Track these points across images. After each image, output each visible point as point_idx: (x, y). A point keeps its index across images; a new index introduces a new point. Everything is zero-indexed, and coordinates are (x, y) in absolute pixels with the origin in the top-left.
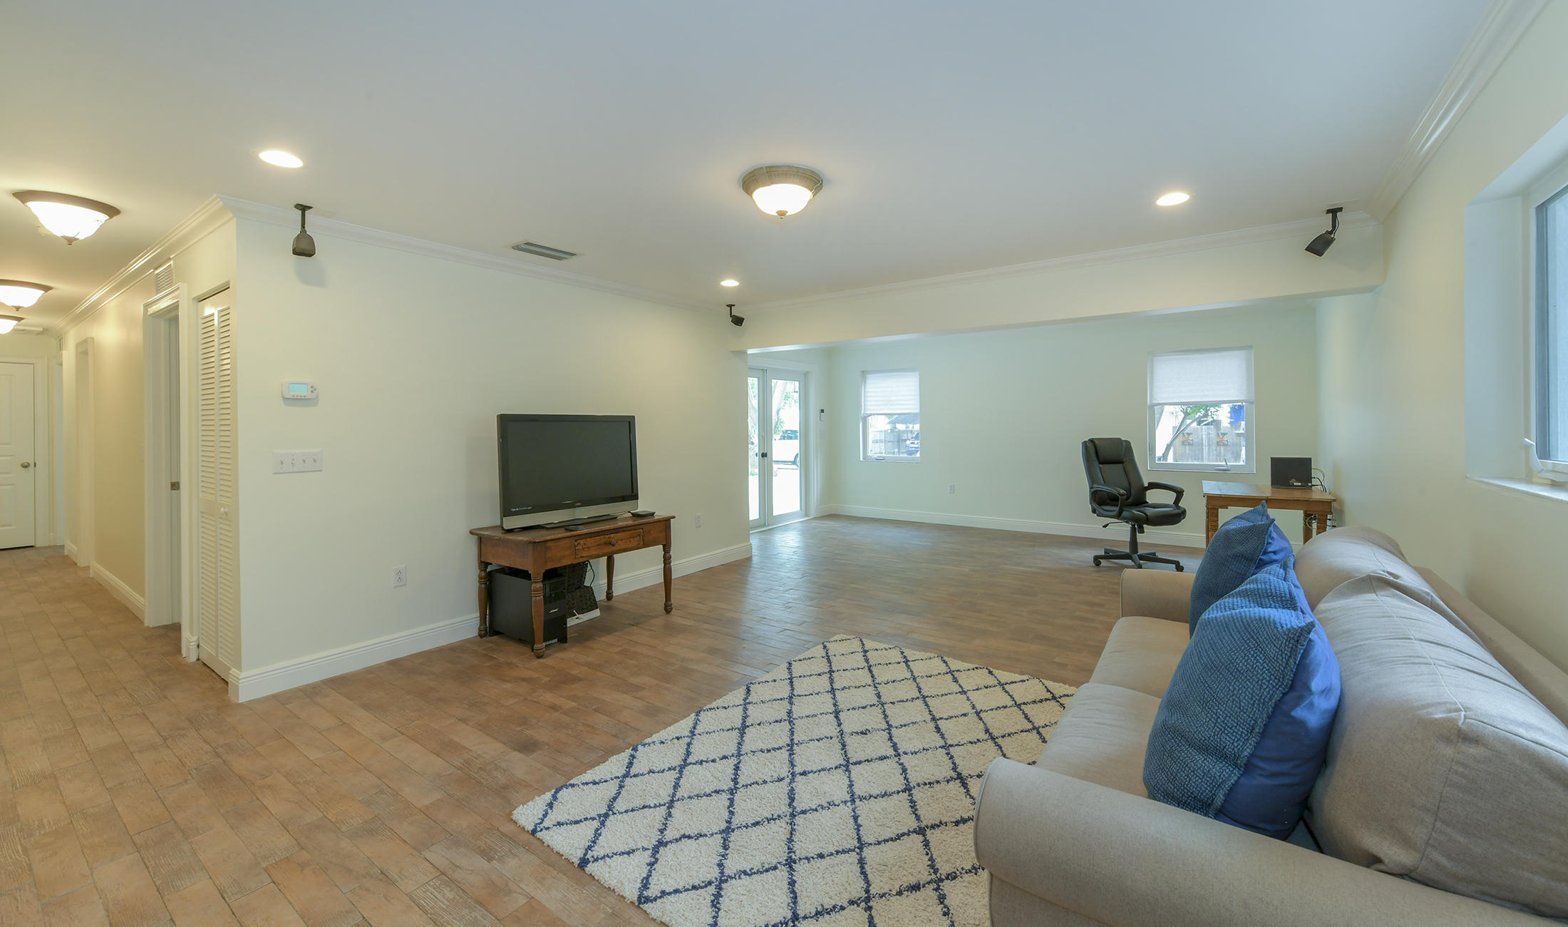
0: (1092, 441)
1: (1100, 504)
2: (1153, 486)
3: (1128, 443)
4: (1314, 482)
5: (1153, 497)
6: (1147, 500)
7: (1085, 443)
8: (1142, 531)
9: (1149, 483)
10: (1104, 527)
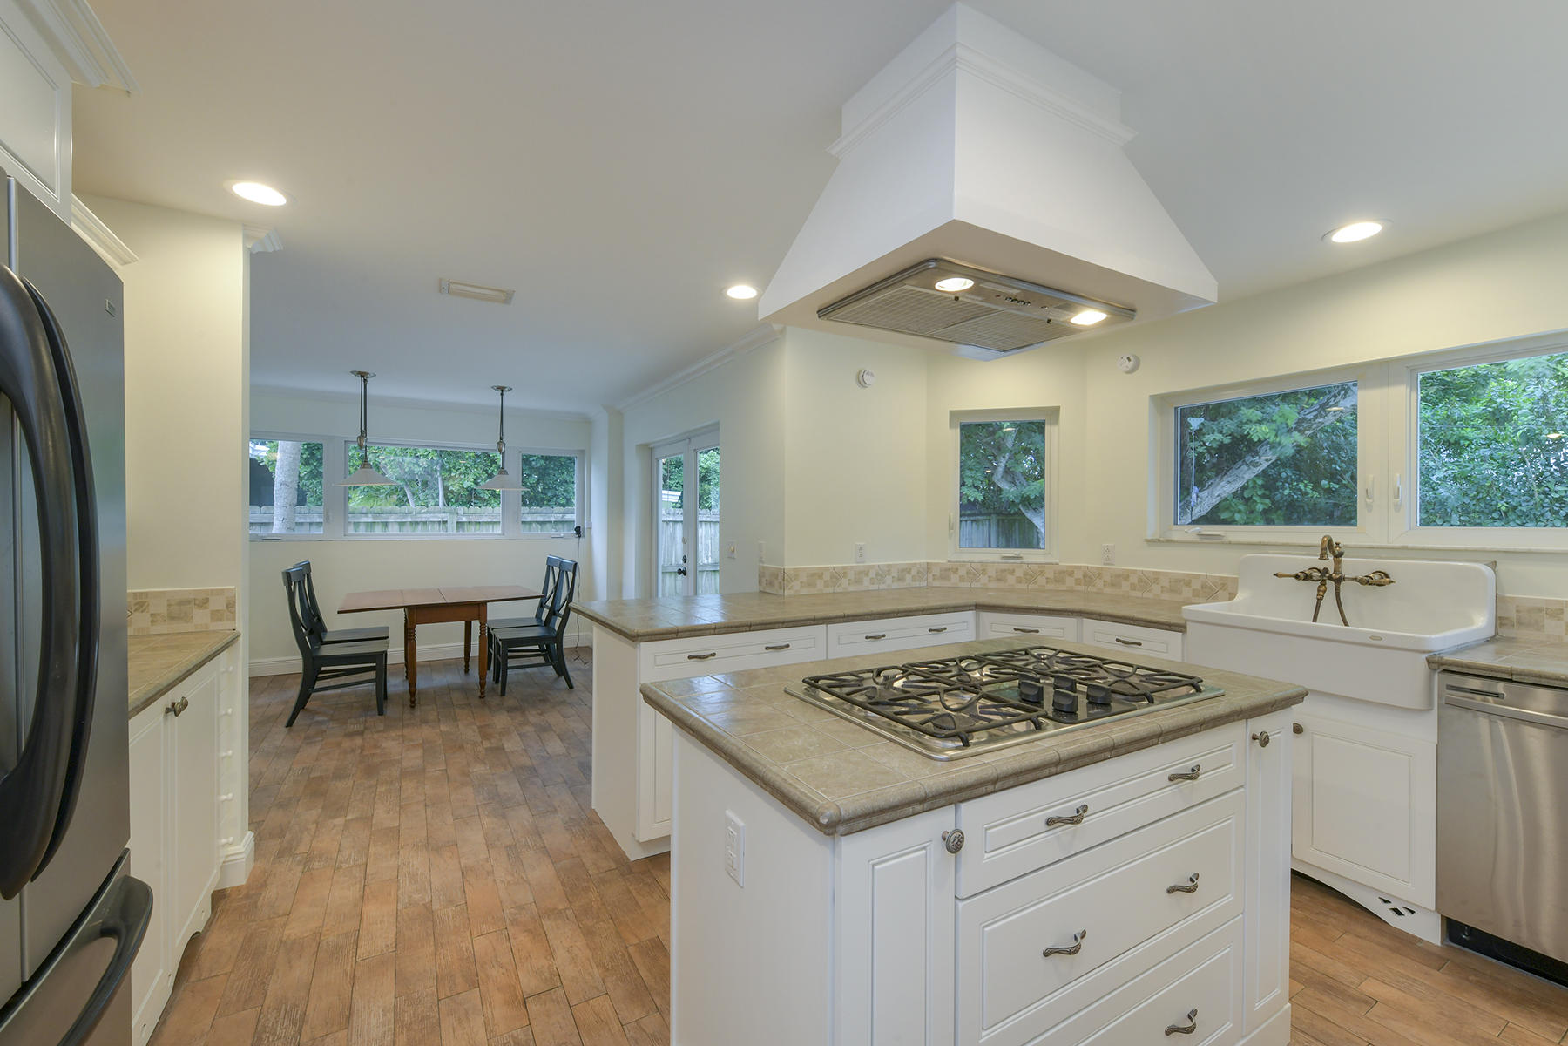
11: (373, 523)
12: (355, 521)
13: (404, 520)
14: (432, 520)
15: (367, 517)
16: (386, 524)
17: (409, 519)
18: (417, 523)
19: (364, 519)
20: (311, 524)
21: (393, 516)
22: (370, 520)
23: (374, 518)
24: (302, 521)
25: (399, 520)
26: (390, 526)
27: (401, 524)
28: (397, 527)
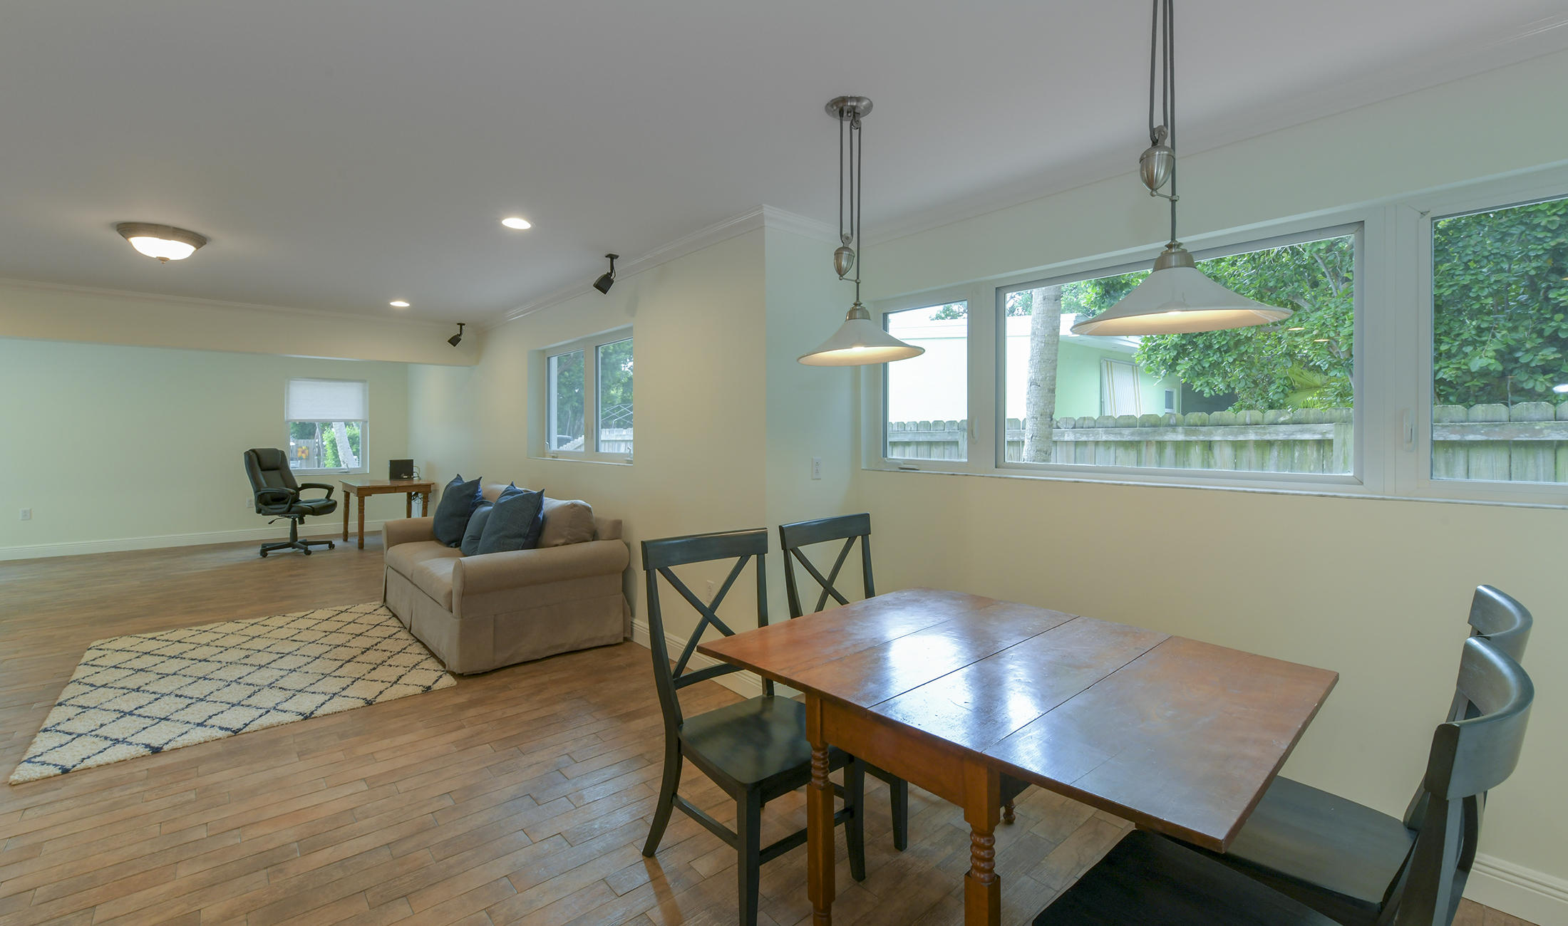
0: (253, 451)
1: (266, 504)
2: (305, 486)
3: (283, 453)
4: (415, 475)
5: (305, 496)
6: (300, 499)
7: (247, 454)
8: (302, 522)
9: (302, 485)
10: (270, 523)
11: (1188, 444)
12: (1159, 438)
13: (1241, 438)
14: (1299, 437)
15: (1174, 431)
16: (1209, 445)
17: (1252, 436)
18: (1270, 444)
19: (1170, 437)
20: (1097, 443)
21: (1221, 430)
22: (1181, 437)
23: (1186, 433)
24: (1084, 438)
25: (1231, 438)
26: (1216, 450)
27: (1238, 446)
28: (1228, 452)
